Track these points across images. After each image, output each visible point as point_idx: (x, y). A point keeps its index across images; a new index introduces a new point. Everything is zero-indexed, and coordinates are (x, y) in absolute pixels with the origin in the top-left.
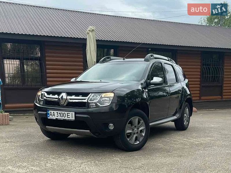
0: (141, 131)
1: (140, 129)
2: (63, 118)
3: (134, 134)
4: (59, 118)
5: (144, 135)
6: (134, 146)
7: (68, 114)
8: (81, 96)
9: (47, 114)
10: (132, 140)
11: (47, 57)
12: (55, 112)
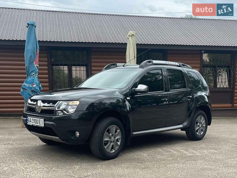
0: (117, 140)
1: (117, 138)
2: (36, 124)
3: (111, 142)
4: (34, 124)
5: (119, 144)
6: (110, 154)
7: (40, 121)
8: (52, 104)
9: (27, 120)
10: (108, 149)
11: (93, 63)
12: (32, 118)
